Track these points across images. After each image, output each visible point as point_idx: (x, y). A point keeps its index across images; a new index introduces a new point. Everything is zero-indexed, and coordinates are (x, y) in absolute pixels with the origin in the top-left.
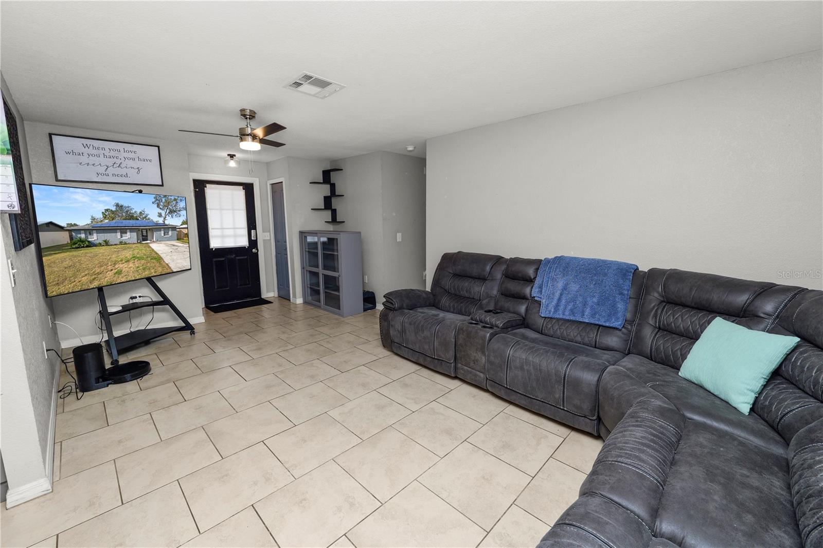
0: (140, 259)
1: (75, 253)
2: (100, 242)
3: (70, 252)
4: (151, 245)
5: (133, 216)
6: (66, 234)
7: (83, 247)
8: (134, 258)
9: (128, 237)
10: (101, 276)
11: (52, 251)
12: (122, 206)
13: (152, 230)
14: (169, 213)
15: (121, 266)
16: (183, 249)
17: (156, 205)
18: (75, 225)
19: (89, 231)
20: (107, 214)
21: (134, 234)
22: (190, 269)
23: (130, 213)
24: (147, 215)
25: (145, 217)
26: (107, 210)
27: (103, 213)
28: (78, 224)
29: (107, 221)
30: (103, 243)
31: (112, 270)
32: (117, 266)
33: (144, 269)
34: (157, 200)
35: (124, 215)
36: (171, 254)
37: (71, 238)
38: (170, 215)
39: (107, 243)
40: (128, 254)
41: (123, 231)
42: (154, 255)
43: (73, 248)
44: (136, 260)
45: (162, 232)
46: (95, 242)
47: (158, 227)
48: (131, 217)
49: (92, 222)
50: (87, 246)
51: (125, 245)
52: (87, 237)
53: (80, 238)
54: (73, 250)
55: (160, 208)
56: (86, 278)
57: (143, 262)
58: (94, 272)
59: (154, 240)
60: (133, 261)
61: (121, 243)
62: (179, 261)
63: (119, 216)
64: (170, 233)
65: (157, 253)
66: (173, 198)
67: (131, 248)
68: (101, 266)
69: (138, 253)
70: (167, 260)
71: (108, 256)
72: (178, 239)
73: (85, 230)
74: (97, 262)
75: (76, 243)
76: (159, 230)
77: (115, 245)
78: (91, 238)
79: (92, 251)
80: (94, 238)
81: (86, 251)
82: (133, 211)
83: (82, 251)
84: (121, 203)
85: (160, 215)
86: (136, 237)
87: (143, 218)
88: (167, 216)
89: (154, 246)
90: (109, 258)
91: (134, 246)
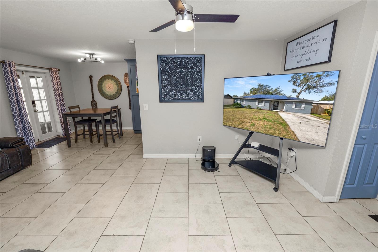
0: (268, 121)
1: (234, 109)
2: (246, 106)
3: (233, 108)
4: (280, 113)
5: (269, 92)
6: (232, 100)
7: (238, 107)
8: (265, 119)
9: (262, 105)
10: (243, 123)
11: (227, 107)
12: (262, 86)
13: (283, 103)
14: (306, 89)
15: (255, 122)
16: (318, 124)
17: (292, 83)
18: (237, 96)
19: (242, 99)
20: (254, 91)
21: (268, 104)
22: (325, 147)
23: (267, 90)
24: (281, 91)
25: (279, 93)
26: (253, 88)
27: (250, 90)
28: (238, 96)
29: (252, 95)
30: (248, 107)
31: (249, 122)
32: (252, 121)
33: (271, 128)
34: (294, 78)
35: (263, 91)
36: (299, 125)
37: (234, 102)
38: (307, 91)
39: (249, 107)
40: (261, 116)
41: (260, 101)
42: (281, 120)
43: (234, 107)
44: (265, 121)
45: (293, 106)
46: (244, 106)
47: (290, 101)
48: (268, 93)
49: (244, 95)
50: (240, 107)
51: (260, 110)
52: (240, 103)
53: (238, 103)
54: (234, 108)
55: (296, 85)
56: (237, 122)
57: (271, 123)
58: (241, 121)
59: (284, 110)
60: (263, 121)
61: (258, 108)
62: (306, 133)
63: (259, 92)
64: (303, 107)
65: (283, 120)
66: (315, 75)
67: (263, 112)
68: (245, 119)
69: (268, 117)
70: (293, 128)
71: (249, 114)
72: (311, 113)
73: (240, 99)
74: (243, 116)
75: (236, 105)
76: (291, 103)
77: (254, 109)
78: (242, 103)
79: (242, 110)
80: (244, 103)
81: (239, 109)
82: (270, 88)
83: (237, 109)
84: (262, 84)
85: (294, 91)
86: (268, 106)
87: (277, 93)
88: (303, 92)
89: (283, 115)
90: (249, 115)
91: (266, 111)
